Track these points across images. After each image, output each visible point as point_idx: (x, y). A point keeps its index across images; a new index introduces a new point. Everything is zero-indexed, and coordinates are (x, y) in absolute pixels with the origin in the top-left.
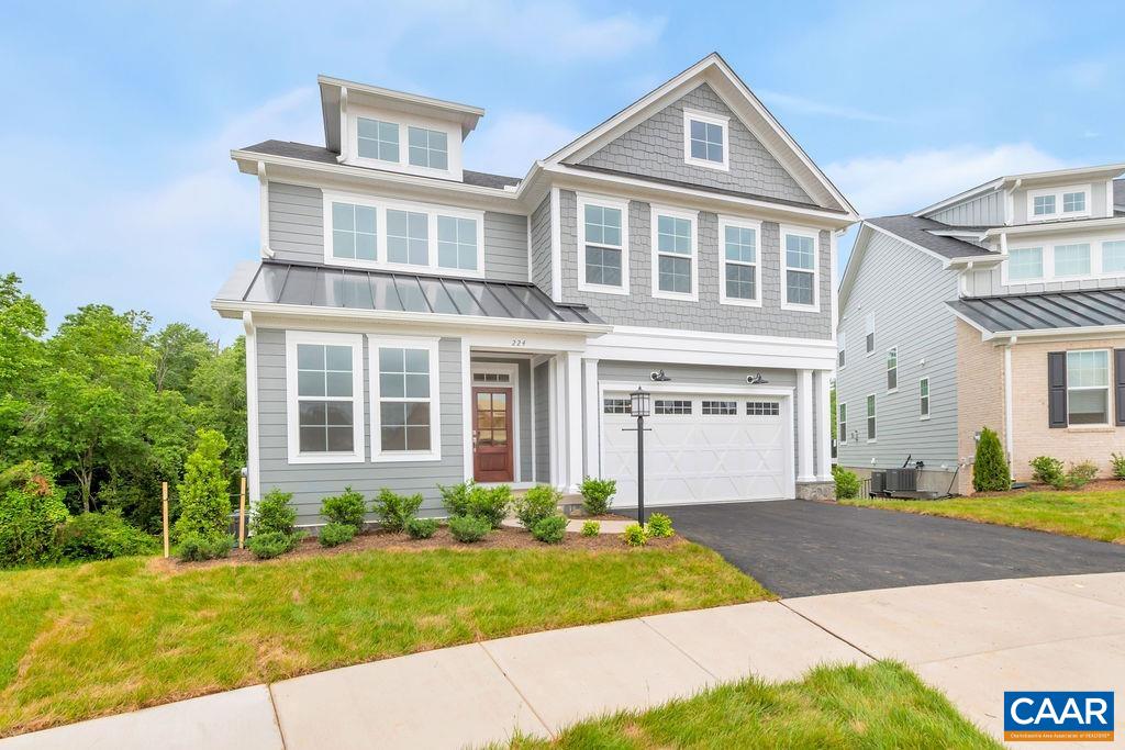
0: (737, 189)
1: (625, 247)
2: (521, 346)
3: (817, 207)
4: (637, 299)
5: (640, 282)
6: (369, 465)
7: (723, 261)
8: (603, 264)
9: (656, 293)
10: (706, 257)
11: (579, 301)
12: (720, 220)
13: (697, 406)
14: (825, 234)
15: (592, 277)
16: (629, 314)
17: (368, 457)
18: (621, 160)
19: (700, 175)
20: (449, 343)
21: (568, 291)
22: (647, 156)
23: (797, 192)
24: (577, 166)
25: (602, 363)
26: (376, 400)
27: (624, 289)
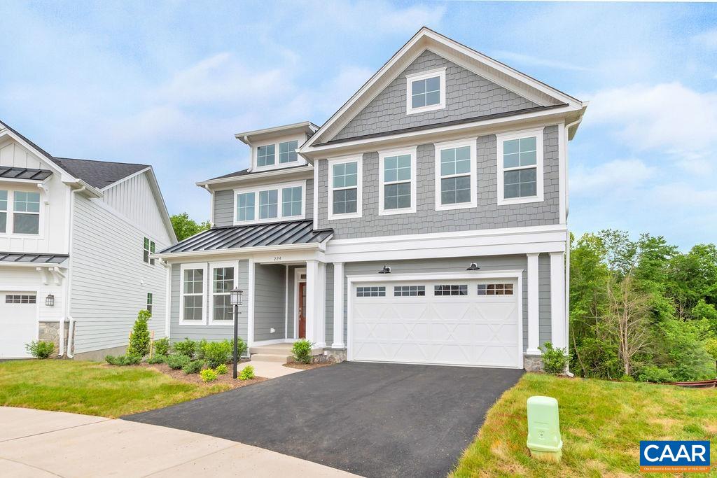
0: (453, 119)
1: (359, 186)
2: (279, 260)
3: (543, 108)
4: (368, 219)
5: (370, 207)
6: (208, 327)
7: (438, 177)
8: (345, 201)
9: (382, 211)
10: (423, 178)
11: (328, 227)
12: (436, 147)
13: (430, 290)
14: (550, 130)
15: (337, 210)
16: (362, 230)
17: (207, 323)
18: (359, 129)
19: (421, 118)
20: (243, 263)
21: (322, 221)
22: (377, 120)
23: (518, 102)
24: (330, 143)
25: (346, 265)
26: (212, 294)
27: (359, 214)
